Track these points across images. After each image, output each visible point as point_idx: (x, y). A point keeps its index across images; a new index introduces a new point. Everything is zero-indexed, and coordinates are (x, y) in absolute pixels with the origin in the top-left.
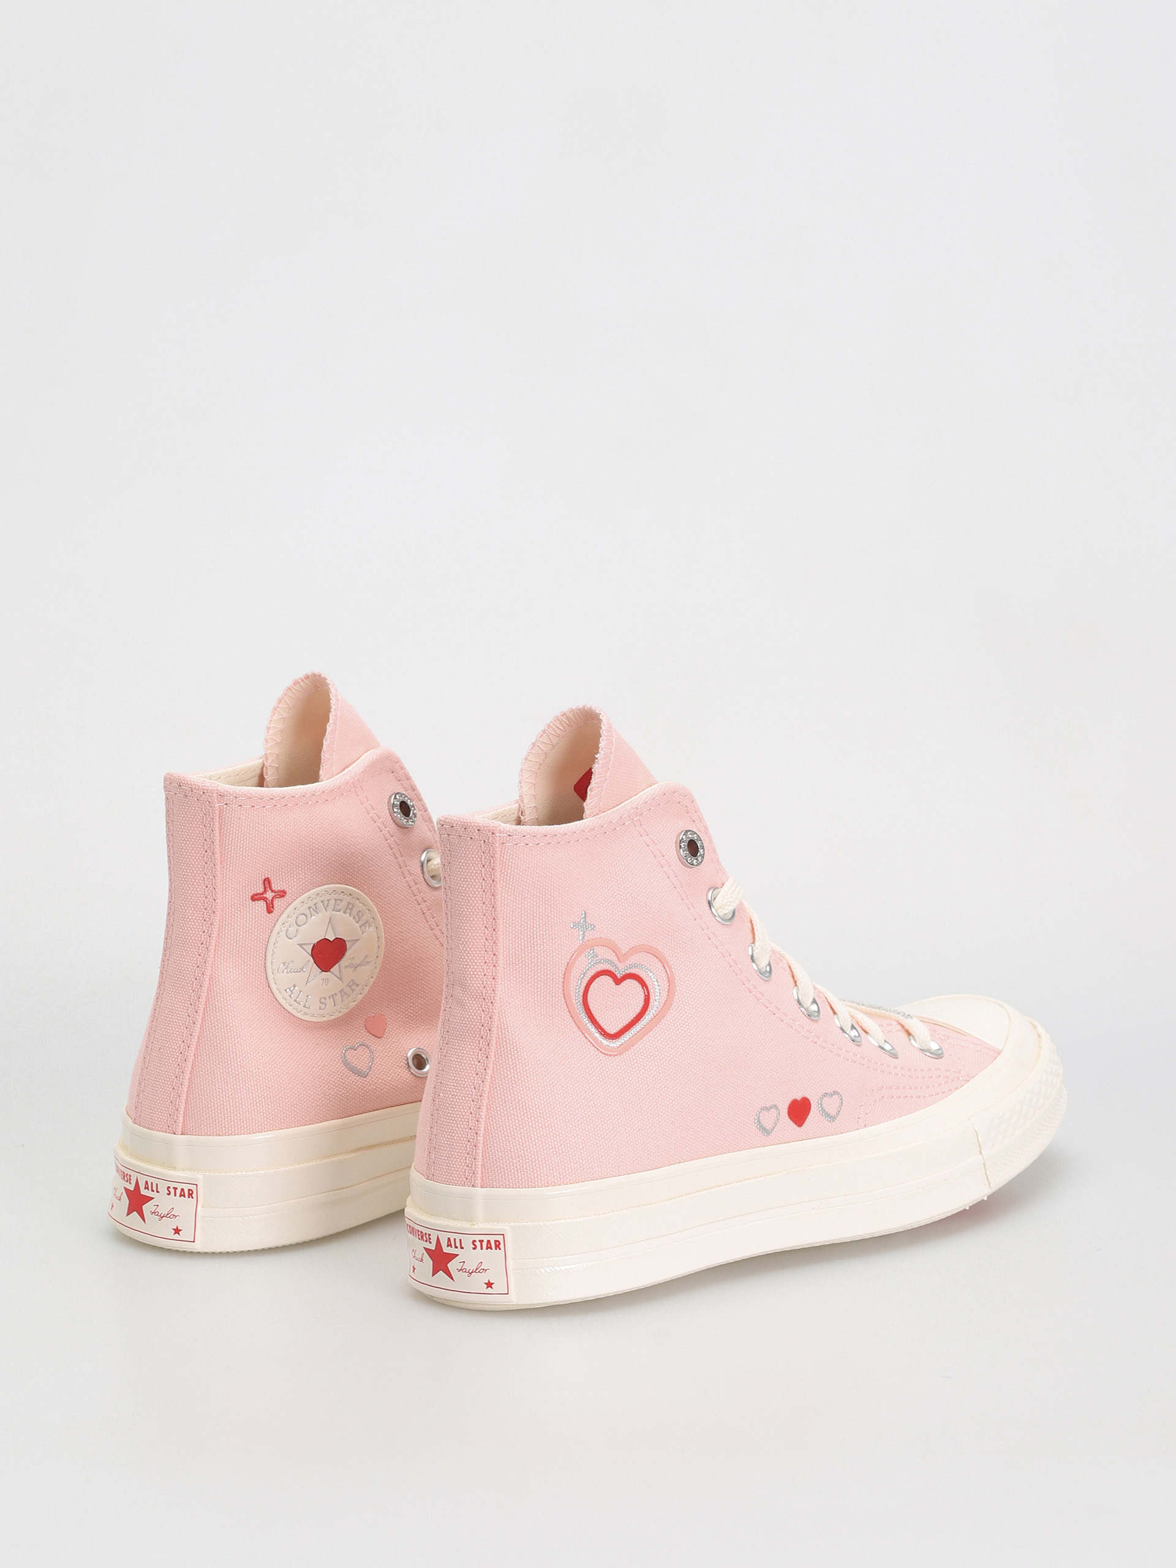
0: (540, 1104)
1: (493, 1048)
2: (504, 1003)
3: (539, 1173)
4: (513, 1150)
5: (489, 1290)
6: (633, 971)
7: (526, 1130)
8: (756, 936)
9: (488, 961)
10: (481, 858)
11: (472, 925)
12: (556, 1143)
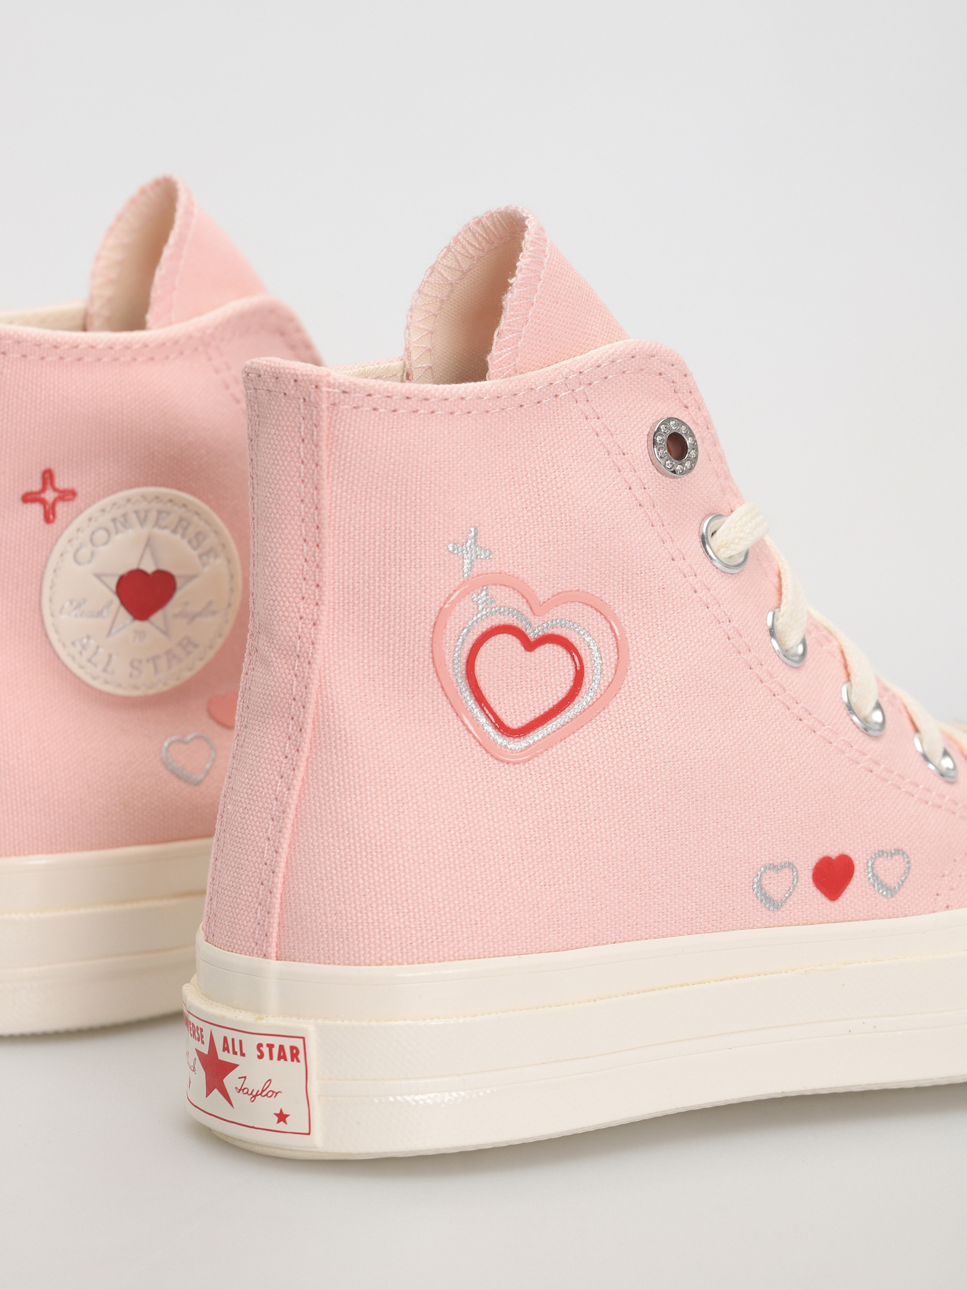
0: (377, 831)
1: (308, 735)
2: (330, 666)
3: (367, 942)
4: (328, 902)
5: (281, 1126)
6: (557, 631)
7: (352, 871)
8: (783, 596)
9: (306, 596)
10: (300, 428)
11: (283, 537)
12: (399, 896)
